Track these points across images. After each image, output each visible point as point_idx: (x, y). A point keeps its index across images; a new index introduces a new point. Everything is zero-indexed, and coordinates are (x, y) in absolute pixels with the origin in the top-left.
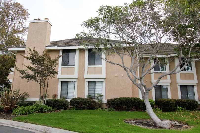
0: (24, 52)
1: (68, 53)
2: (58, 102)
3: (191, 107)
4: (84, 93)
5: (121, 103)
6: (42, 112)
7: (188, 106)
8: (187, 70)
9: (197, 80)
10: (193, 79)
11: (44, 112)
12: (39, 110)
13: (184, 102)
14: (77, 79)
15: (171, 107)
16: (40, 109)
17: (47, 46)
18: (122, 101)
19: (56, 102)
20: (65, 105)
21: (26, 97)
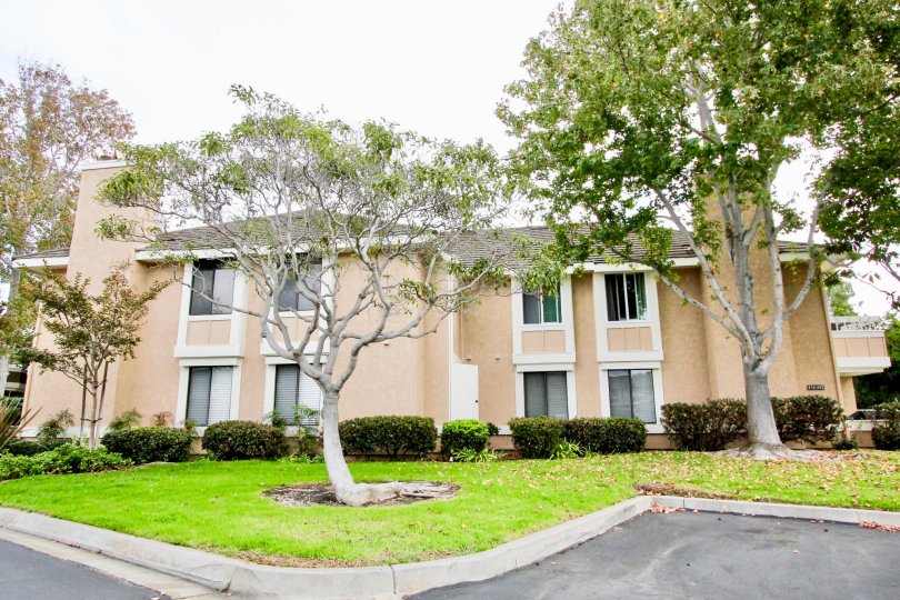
0: (63, 270)
1: (212, 272)
2: (149, 439)
3: (615, 443)
4: (263, 403)
5: (363, 436)
6: (76, 470)
7: (608, 439)
8: (631, 318)
9: (662, 352)
10: (650, 348)
11: (84, 471)
12: (65, 464)
13: (595, 428)
14: (239, 357)
15: (533, 443)
16: (68, 461)
17: (138, 251)
18: (366, 428)
19: (142, 438)
20: (171, 446)
21: (63, 424)
